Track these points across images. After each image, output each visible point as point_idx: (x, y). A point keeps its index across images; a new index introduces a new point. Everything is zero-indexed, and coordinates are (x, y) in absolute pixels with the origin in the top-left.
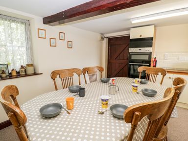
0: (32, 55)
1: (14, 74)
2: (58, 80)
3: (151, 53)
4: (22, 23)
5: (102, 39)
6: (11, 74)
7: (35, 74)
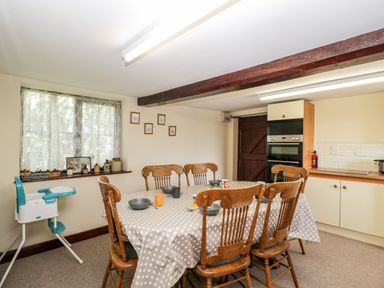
0: (120, 146)
1: (97, 170)
2: (151, 178)
3: (301, 144)
4: (113, 105)
5: (227, 119)
6: (93, 170)
7: (122, 172)
